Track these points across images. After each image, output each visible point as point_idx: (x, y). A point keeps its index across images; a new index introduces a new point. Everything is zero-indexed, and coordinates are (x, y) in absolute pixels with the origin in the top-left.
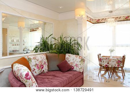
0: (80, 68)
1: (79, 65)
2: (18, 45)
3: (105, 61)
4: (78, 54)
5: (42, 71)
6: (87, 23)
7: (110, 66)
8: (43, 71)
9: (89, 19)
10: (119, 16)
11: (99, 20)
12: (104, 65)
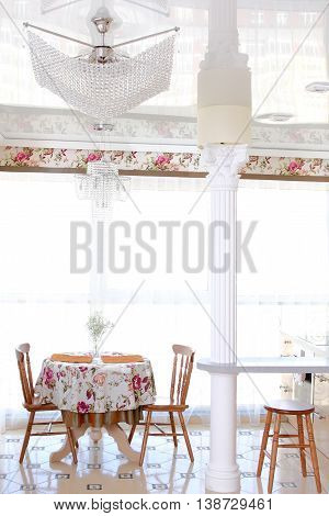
3: (74, 382)
7: (99, 408)
10: (128, 148)
11: (29, 151)
12: (72, 406)
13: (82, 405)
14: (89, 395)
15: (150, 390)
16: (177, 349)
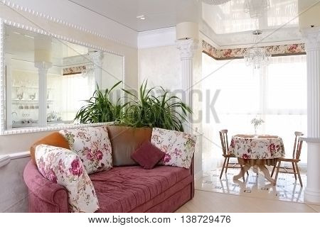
0: (184, 158)
1: (183, 152)
2: (33, 108)
3: (242, 145)
4: (182, 130)
5: (100, 165)
6: (203, 58)
7: (253, 157)
8: (103, 165)
9: (208, 47)
10: (275, 44)
11: (230, 51)
12: (241, 155)
13: (245, 155)
14: (249, 151)
15: (280, 151)
16: (297, 134)
